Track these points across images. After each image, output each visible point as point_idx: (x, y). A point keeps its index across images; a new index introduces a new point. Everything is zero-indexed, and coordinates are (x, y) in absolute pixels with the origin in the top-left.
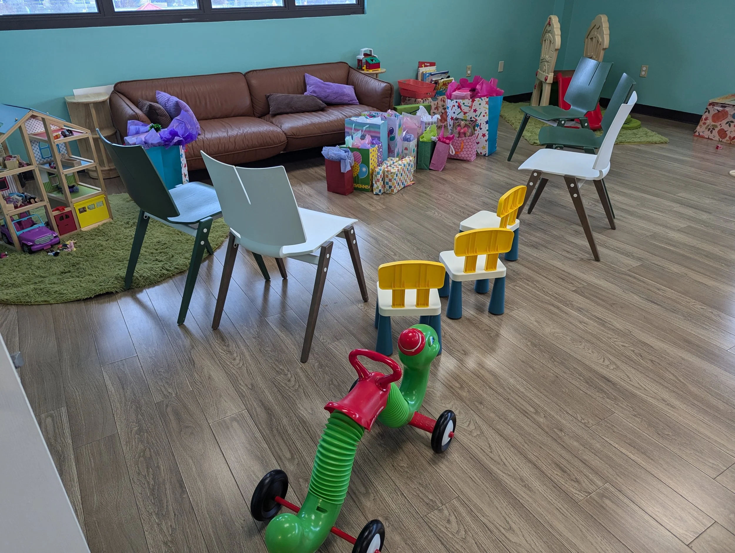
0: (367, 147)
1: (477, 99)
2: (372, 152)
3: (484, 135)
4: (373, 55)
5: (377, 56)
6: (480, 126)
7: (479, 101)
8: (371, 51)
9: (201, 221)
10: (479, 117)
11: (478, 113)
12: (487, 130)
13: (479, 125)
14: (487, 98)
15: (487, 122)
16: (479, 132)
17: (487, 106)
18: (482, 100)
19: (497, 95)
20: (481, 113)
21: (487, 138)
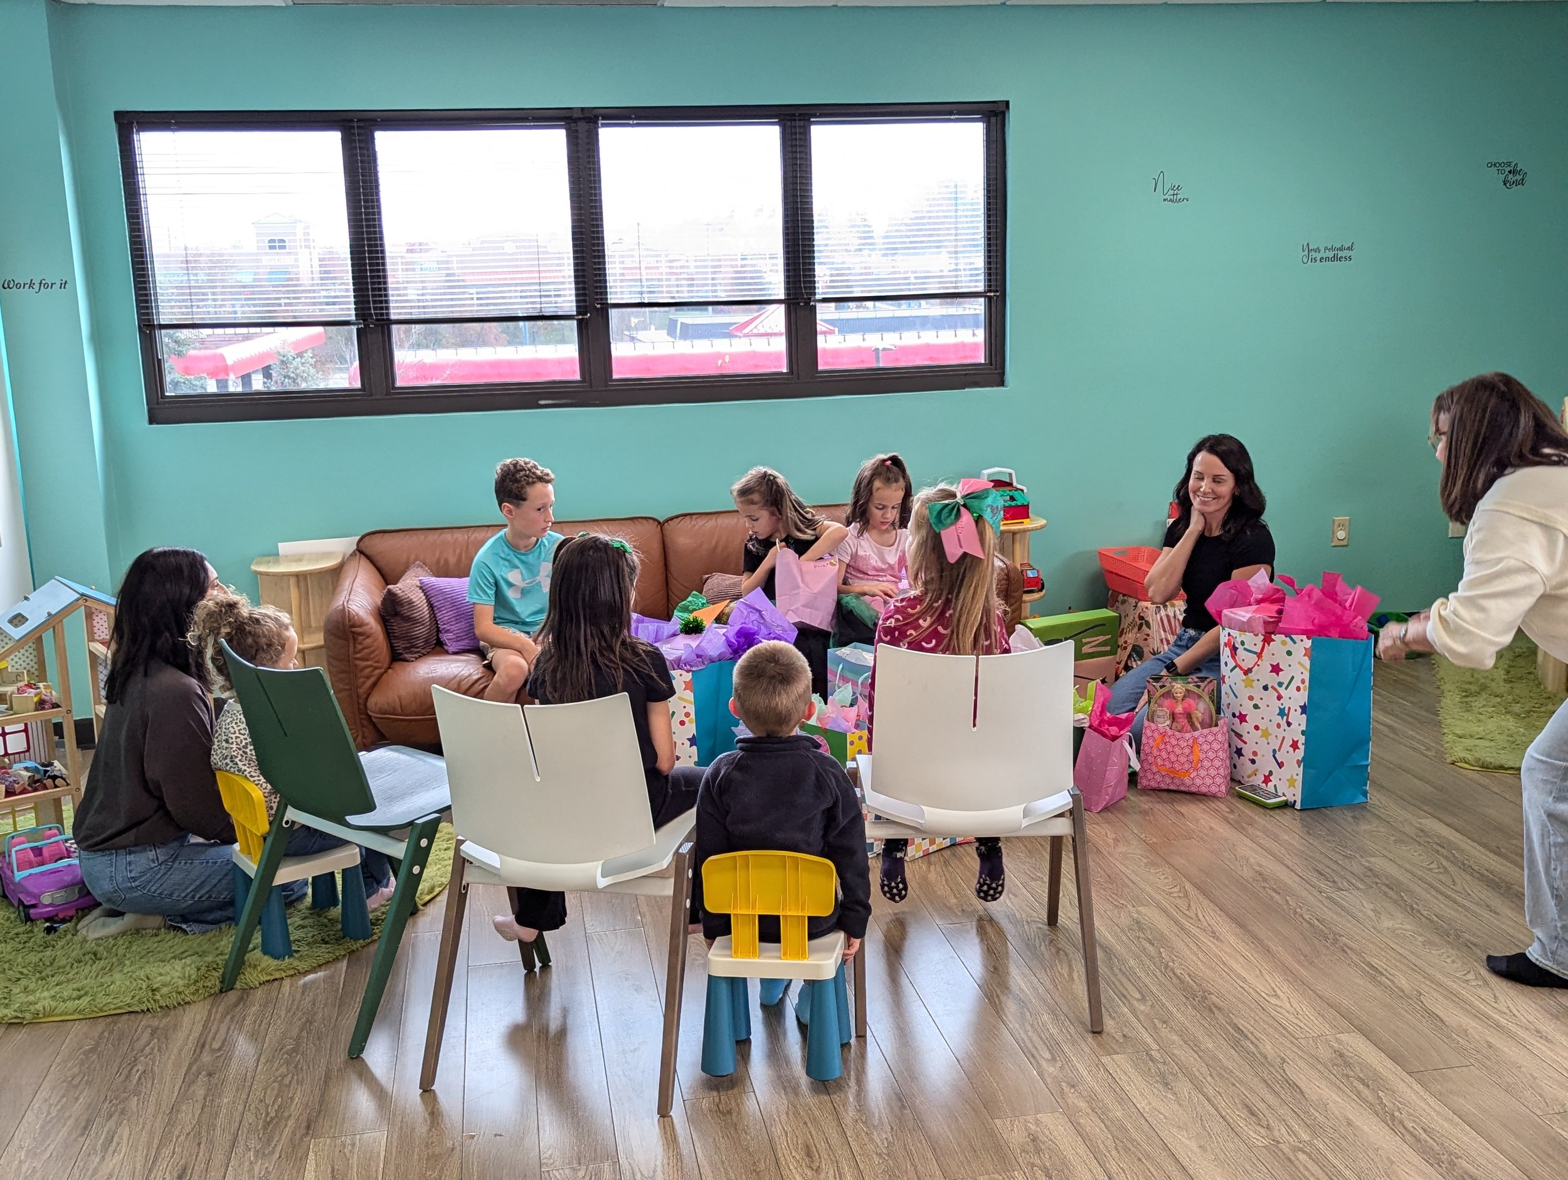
0: (844, 727)
1: (1278, 638)
2: (856, 741)
3: (1295, 746)
4: (1015, 484)
5: (1025, 489)
6: (1288, 716)
7: (1284, 643)
8: (1010, 475)
9: (417, 821)
10: (1286, 688)
11: (1284, 677)
12: (1303, 733)
13: (1286, 712)
14: (1308, 638)
15: (1304, 709)
16: (1284, 734)
17: (1307, 662)
18: (1295, 642)
19: (1341, 636)
20: (1293, 678)
21: (1300, 753)
